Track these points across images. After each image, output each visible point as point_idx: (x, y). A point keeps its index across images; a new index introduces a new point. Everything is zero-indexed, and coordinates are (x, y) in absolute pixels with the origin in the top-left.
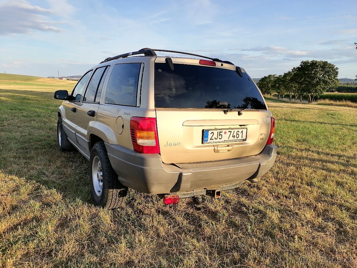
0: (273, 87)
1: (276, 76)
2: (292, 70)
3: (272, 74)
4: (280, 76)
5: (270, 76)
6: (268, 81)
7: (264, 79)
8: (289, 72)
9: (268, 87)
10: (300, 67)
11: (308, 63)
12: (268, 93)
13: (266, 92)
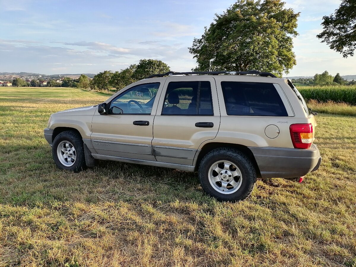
0: (111, 83)
1: (111, 72)
2: (130, 67)
3: (108, 71)
4: (117, 72)
5: (105, 72)
6: (104, 77)
7: (100, 75)
8: (127, 69)
9: (105, 83)
10: (140, 65)
11: (146, 62)
12: (105, 89)
13: (103, 87)
